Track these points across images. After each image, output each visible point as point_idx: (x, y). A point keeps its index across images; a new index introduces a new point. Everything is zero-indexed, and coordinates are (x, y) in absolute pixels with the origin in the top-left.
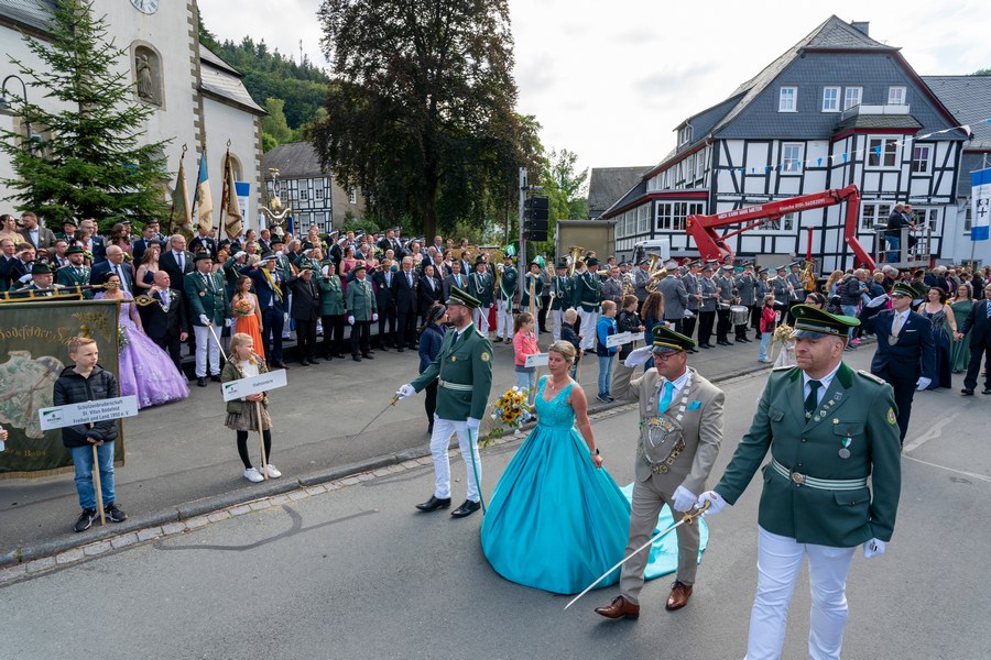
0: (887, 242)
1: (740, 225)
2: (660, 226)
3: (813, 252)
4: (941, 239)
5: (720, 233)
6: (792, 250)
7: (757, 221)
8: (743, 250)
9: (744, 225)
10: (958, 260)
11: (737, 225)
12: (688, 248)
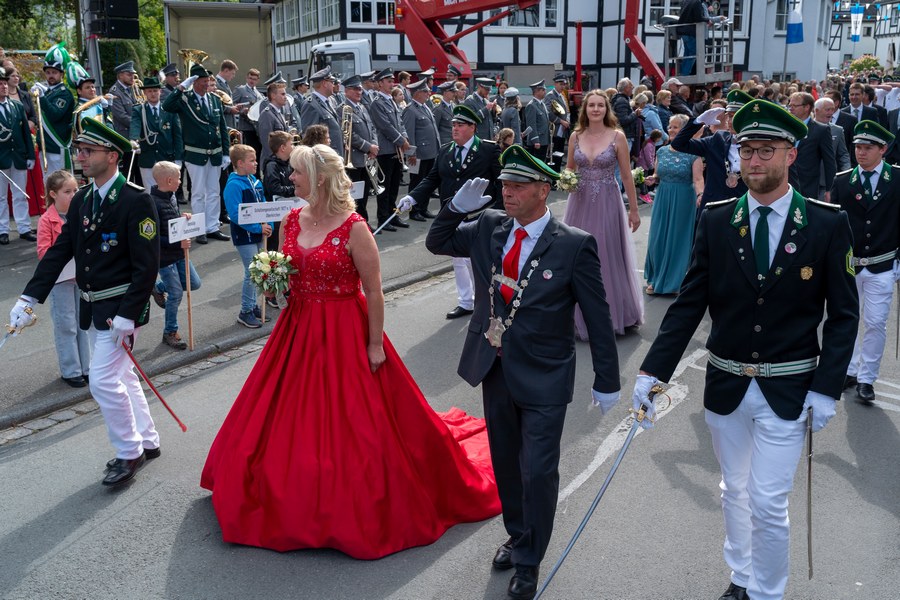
0: (680, 43)
1: (480, 16)
2: (355, 19)
3: (583, 63)
4: (748, 42)
5: (450, 30)
6: (556, 60)
7: (504, 9)
8: (488, 59)
9: (487, 15)
10: (768, 74)
11: (474, 16)
12: (402, 57)
